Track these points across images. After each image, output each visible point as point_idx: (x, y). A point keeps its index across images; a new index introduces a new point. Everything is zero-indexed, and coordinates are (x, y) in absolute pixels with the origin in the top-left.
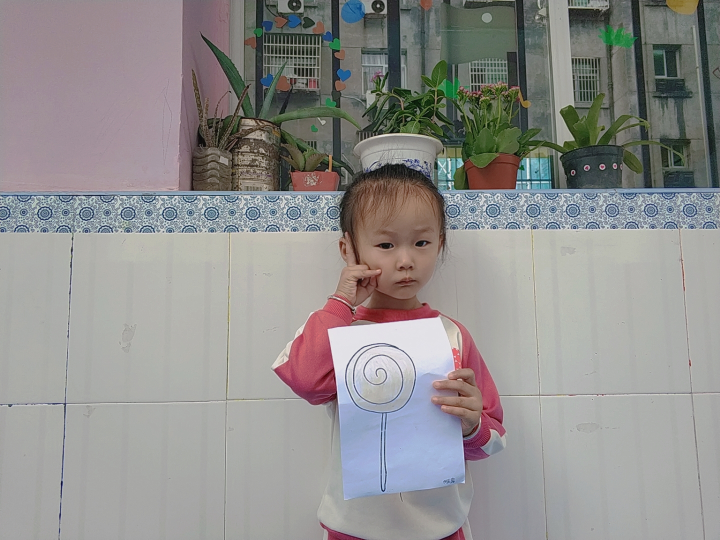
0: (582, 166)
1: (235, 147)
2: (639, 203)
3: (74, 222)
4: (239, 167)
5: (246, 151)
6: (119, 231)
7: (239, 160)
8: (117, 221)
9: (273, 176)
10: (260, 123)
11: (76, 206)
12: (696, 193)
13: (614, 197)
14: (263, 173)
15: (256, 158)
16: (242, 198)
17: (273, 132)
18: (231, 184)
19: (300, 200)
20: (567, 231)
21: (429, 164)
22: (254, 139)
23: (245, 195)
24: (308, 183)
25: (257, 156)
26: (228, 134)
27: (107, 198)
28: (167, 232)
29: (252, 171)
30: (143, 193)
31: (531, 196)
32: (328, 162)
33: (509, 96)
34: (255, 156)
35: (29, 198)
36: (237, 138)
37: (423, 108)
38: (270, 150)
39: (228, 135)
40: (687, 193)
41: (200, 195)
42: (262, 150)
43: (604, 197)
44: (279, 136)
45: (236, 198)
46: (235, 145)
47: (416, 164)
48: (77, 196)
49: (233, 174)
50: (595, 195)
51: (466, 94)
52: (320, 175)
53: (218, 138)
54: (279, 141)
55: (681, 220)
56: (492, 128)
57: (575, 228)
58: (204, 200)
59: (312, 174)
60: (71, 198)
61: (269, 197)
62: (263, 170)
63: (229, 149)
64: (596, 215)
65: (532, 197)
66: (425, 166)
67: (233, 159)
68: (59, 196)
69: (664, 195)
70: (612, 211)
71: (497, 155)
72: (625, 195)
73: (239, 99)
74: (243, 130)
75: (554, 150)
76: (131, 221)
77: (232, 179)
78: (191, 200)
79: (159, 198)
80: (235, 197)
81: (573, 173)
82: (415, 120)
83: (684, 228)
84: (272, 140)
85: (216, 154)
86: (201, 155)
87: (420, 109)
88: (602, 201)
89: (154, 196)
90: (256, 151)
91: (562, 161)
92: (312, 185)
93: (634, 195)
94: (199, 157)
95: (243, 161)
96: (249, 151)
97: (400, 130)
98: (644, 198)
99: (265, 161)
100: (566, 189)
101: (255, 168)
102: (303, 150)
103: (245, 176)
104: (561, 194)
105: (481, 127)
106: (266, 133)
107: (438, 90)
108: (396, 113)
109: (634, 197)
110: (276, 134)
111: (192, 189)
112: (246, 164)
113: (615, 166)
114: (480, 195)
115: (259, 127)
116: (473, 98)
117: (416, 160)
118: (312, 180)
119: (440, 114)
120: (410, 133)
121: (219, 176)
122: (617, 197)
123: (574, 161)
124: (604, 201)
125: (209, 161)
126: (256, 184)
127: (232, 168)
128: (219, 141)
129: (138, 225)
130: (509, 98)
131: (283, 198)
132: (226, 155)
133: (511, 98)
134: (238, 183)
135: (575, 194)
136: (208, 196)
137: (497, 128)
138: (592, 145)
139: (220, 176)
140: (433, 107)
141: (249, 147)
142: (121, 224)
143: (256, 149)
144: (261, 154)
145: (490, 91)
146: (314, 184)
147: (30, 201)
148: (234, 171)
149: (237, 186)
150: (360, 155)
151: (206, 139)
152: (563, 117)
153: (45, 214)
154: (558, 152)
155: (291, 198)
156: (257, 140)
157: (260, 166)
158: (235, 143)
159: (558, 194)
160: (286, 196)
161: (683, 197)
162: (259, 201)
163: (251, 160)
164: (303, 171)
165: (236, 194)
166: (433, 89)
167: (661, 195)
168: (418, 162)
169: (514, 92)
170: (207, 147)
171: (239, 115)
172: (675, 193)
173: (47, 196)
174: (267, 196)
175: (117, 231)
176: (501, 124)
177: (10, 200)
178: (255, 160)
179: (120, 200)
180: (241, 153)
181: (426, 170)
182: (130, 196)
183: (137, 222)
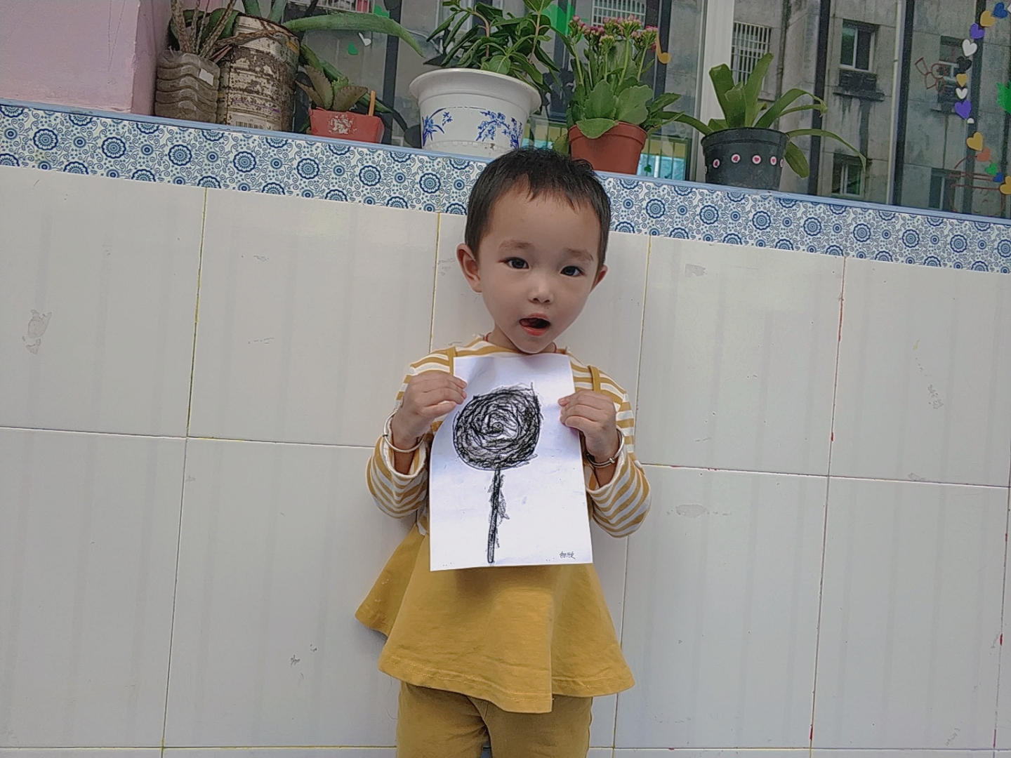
0: (730, 155)
1: (227, 58)
2: (799, 215)
4: (230, 91)
5: (242, 66)
6: (30, 166)
7: (231, 80)
8: (27, 149)
9: (282, 111)
12: (874, 210)
13: (766, 203)
14: (267, 105)
15: (258, 80)
16: (230, 136)
17: (288, 43)
18: (215, 115)
19: (319, 150)
20: (698, 242)
21: (518, 124)
22: (257, 51)
23: (234, 131)
24: (335, 129)
25: (259, 77)
26: (216, 35)
27: (12, 110)
28: (107, 175)
29: (249, 99)
30: (73, 110)
31: (655, 187)
32: (369, 102)
33: (642, 40)
34: (256, 77)
36: (230, 45)
37: (517, 39)
38: (281, 71)
39: (217, 38)
40: (861, 208)
41: (165, 125)
42: (268, 69)
43: (754, 200)
44: (297, 52)
45: (220, 135)
46: (225, 56)
47: (499, 120)
49: (219, 101)
50: (742, 197)
51: (582, 27)
52: (355, 118)
53: (199, 41)
54: (296, 59)
55: (848, 245)
56: (613, 83)
57: (708, 239)
58: (169, 132)
59: (343, 116)
61: (271, 139)
62: (267, 101)
63: (217, 60)
64: (740, 225)
65: (656, 189)
66: (512, 127)
67: (221, 77)
69: (832, 208)
70: (762, 221)
71: (616, 123)
72: (782, 202)
74: (240, 33)
75: (694, 129)
76: (51, 151)
77: (218, 107)
78: (151, 131)
79: (98, 121)
80: (219, 133)
81: (716, 164)
82: (504, 55)
83: (851, 255)
84: (285, 55)
85: (193, 64)
86: (171, 64)
87: (513, 38)
88: (749, 206)
89: (90, 117)
90: (258, 69)
91: (703, 146)
92: (340, 132)
93: (793, 203)
94: (166, 66)
95: (236, 81)
96: (247, 67)
97: (480, 65)
98: (806, 209)
99: (270, 87)
100: (703, 182)
101: (255, 95)
102: (331, 79)
103: (239, 105)
104: (697, 189)
105: (597, 78)
106: (276, 43)
107: (541, 15)
108: (478, 41)
109: (793, 205)
110: (292, 47)
111: (154, 115)
112: (241, 87)
113: (773, 161)
115: (265, 32)
116: (591, 36)
117: (500, 115)
118: (342, 126)
119: (541, 52)
120: (495, 72)
121: (196, 100)
122: (771, 203)
123: (720, 148)
124: (752, 207)
125: (182, 74)
126: (254, 120)
127: (218, 90)
128: (201, 47)
129: (62, 159)
130: (641, 44)
131: (293, 143)
132: (211, 68)
133: (644, 44)
134: (226, 115)
135: (715, 191)
136: (176, 128)
137: (620, 84)
138: (746, 126)
139: (199, 100)
140: (532, 40)
141: (247, 61)
142: (34, 155)
143: (259, 66)
144: (265, 75)
145: (617, 28)
146: (345, 131)
148: (221, 96)
149: (225, 120)
150: (419, 96)
151: (180, 38)
152: (713, 80)
154: (700, 133)
155: (306, 145)
156: (262, 52)
157: (262, 94)
158: (226, 51)
159: (692, 188)
160: (298, 142)
161: (857, 213)
162: (256, 143)
163: (250, 82)
164: (329, 110)
165: (222, 130)
166: (534, 13)
167: (828, 207)
168: (502, 118)
169: (650, 34)
170: (180, 52)
171: (235, 8)
172: (846, 207)
174: (269, 138)
175: (26, 164)
176: (626, 79)
178: (257, 83)
179: (34, 116)
180: (235, 69)
181: (513, 133)
182: (50, 112)
183: (59, 154)
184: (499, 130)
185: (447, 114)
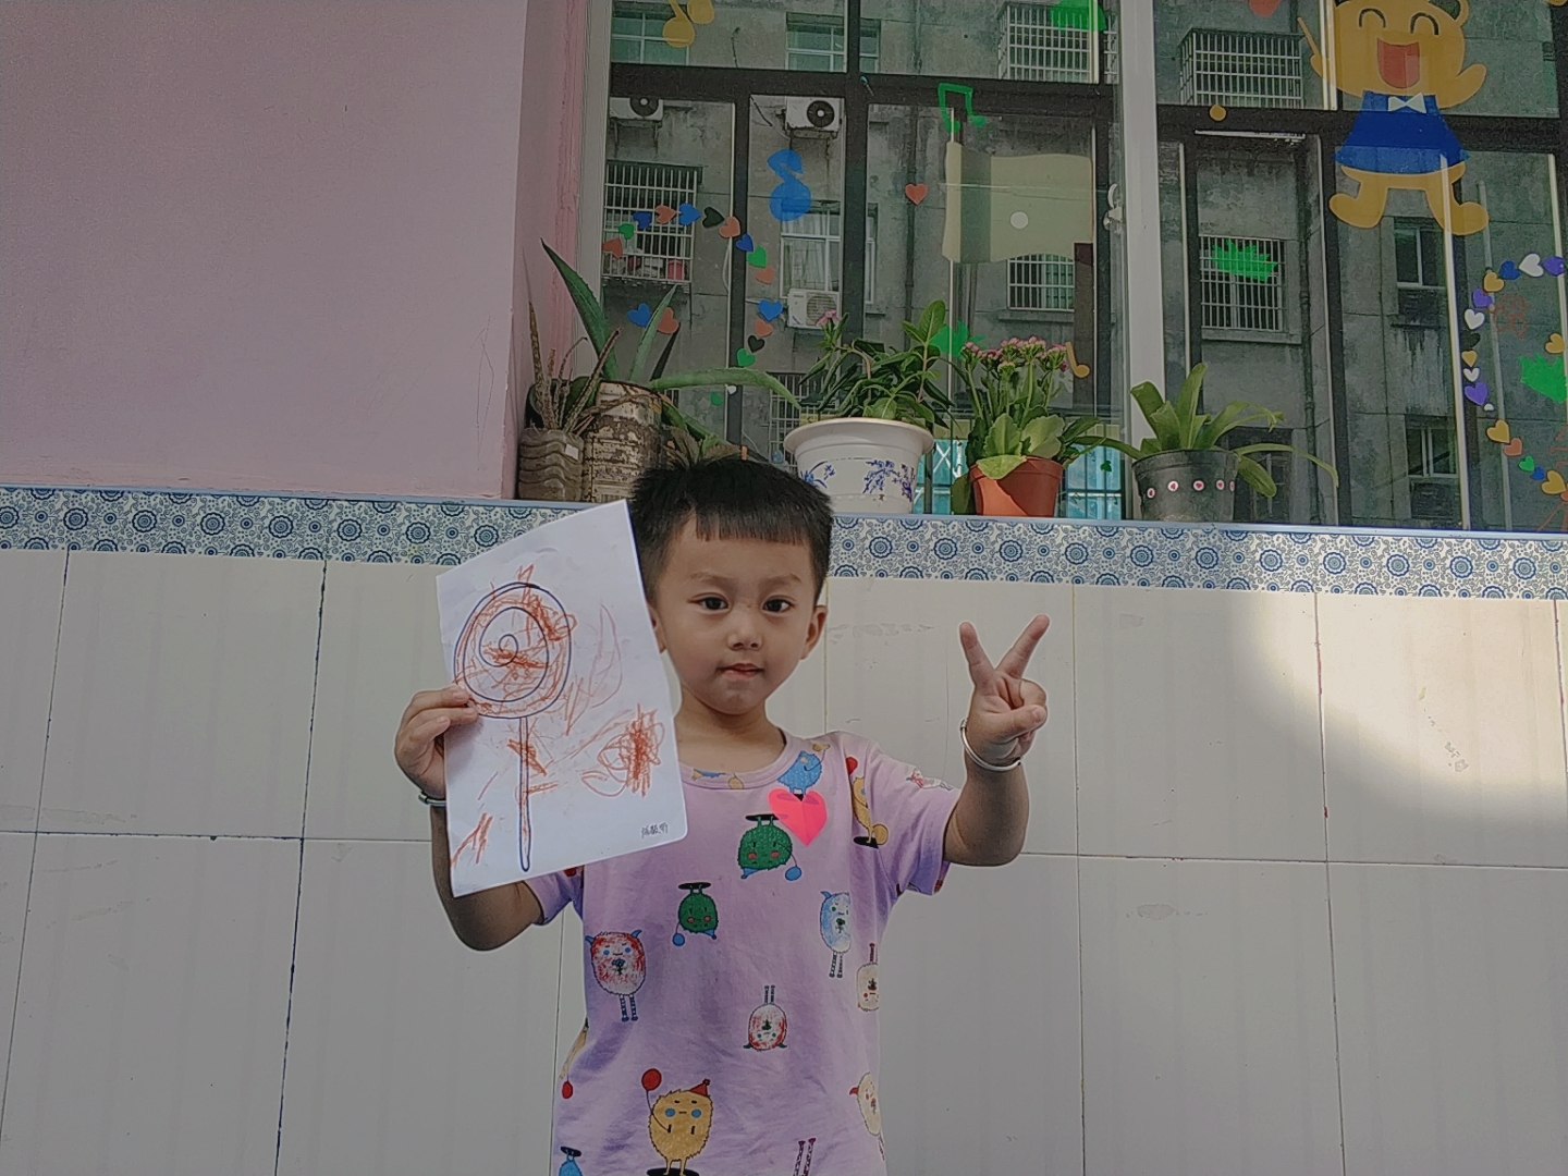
0: (1165, 482)
1: (589, 429)
2: (1252, 549)
3: (328, 542)
4: (595, 463)
5: (606, 435)
6: (403, 561)
7: (595, 451)
8: (400, 545)
10: (630, 391)
11: (332, 517)
12: (1345, 534)
13: (1211, 536)
14: (633, 473)
15: (622, 448)
17: (650, 405)
18: (581, 491)
20: (1131, 588)
21: (910, 470)
22: (621, 418)
25: (623, 445)
26: (579, 407)
27: (385, 506)
29: (614, 469)
30: (445, 500)
33: (1048, 361)
34: (620, 445)
35: (256, 500)
36: (593, 415)
37: (903, 377)
38: (646, 436)
39: (580, 409)
40: (1329, 534)
41: (537, 508)
42: (632, 436)
43: (1194, 535)
44: (660, 412)
46: (589, 426)
47: (888, 468)
48: (334, 500)
50: (1180, 532)
51: (977, 354)
53: (562, 416)
54: (659, 420)
55: (1319, 578)
56: (1017, 413)
57: (1144, 584)
58: (542, 515)
60: (324, 503)
62: (633, 469)
63: (579, 433)
64: (1181, 565)
65: (1075, 532)
66: (902, 474)
67: (585, 449)
68: (305, 499)
69: (1293, 536)
70: (1207, 559)
71: (1024, 459)
72: (1229, 534)
73: (598, 353)
74: (602, 401)
75: (1127, 455)
76: (423, 545)
77: (583, 481)
78: (521, 515)
79: (471, 510)
81: (1151, 494)
82: (889, 397)
83: (1323, 591)
84: (648, 418)
85: (558, 440)
86: (536, 442)
87: (899, 378)
88: (1190, 542)
89: (462, 507)
90: (622, 437)
91: (1135, 472)
93: (1244, 535)
94: (531, 444)
95: (600, 452)
96: (611, 436)
97: (862, 411)
98: (1261, 540)
99: (636, 454)
100: (1138, 519)
101: (620, 464)
102: (698, 437)
103: (604, 477)
104: (1123, 528)
105: (999, 411)
106: (640, 407)
107: (929, 346)
108: (858, 383)
109: (1244, 537)
110: (654, 410)
111: (517, 497)
112: (605, 457)
113: (1220, 485)
114: (990, 524)
115: (629, 398)
116: (989, 362)
117: (888, 463)
119: (930, 387)
120: (880, 417)
121: (563, 477)
122: (1216, 537)
123: (1153, 474)
124: (1193, 543)
125: (547, 452)
126: (620, 491)
127: (583, 463)
128: (564, 420)
129: (435, 552)
130: (1048, 365)
132: (575, 442)
133: (1051, 364)
134: (591, 488)
135: (1147, 529)
136: (549, 510)
137: (1024, 415)
138: (1182, 449)
139: (565, 477)
140: (920, 376)
141: (612, 431)
142: (407, 550)
143: (623, 433)
144: (630, 442)
145: (1017, 351)
147: (257, 505)
148: (586, 468)
149: (590, 494)
150: (796, 447)
151: (542, 415)
152: (1137, 400)
153: (282, 527)
154: (1132, 459)
156: (626, 418)
157: (627, 462)
158: (589, 422)
159: (1117, 528)
161: (1324, 541)
163: (614, 451)
166: (919, 345)
167: (1288, 536)
168: (891, 466)
169: (1057, 356)
170: (545, 429)
172: (1311, 534)
173: (285, 499)
175: (398, 560)
176: (1032, 409)
177: (226, 503)
178: (622, 451)
179: (406, 510)
180: (599, 439)
181: (904, 480)
182: (422, 505)
183: (431, 547)
184: (888, 480)
185: (829, 468)
